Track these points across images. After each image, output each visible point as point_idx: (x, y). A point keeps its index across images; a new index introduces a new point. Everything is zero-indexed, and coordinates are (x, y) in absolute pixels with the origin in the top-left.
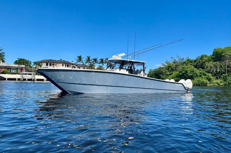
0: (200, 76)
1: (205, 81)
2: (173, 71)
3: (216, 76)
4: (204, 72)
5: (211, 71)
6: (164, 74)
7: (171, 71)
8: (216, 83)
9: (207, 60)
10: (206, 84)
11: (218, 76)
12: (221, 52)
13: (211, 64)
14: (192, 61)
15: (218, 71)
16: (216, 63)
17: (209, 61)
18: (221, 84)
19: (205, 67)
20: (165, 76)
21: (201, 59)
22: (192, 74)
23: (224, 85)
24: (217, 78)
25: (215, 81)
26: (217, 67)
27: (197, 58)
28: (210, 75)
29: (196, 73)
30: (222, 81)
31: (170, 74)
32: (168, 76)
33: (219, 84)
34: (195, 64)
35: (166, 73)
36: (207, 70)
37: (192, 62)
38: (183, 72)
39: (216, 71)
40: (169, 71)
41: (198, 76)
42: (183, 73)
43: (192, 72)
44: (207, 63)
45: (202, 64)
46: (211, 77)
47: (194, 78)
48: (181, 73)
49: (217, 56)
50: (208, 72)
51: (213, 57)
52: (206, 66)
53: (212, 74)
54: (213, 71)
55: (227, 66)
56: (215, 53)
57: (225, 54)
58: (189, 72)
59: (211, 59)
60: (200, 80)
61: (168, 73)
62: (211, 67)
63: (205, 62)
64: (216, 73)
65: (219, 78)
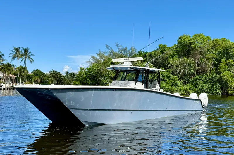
1: (170, 87)
3: (183, 79)
4: (167, 73)
5: (177, 72)
6: (106, 77)
9: (170, 55)
11: (186, 80)
12: (190, 43)
13: (175, 61)
14: (145, 55)
15: (187, 71)
16: (184, 60)
17: (173, 56)
19: (169, 66)
20: (107, 79)
24: (185, 83)
25: (182, 88)
26: (185, 66)
27: (156, 50)
28: (176, 78)
30: (192, 88)
33: (188, 92)
34: (153, 60)
35: (108, 74)
36: (171, 70)
39: (184, 72)
44: (171, 59)
45: (163, 61)
46: (177, 82)
49: (183, 49)
50: (173, 74)
51: (178, 49)
52: (171, 63)
53: (178, 77)
54: (180, 72)
55: (198, 64)
56: (180, 43)
57: (195, 45)
59: (175, 53)
60: (164, 87)
61: (113, 75)
62: (177, 66)
63: (167, 58)
64: (184, 75)
65: (188, 82)
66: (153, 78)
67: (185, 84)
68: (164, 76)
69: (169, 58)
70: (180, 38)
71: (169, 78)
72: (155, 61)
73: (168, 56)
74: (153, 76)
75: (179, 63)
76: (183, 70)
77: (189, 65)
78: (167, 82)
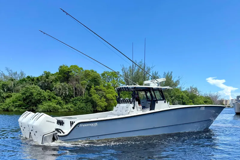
0: (50, 100)
1: (56, 106)
2: (10, 93)
3: (65, 99)
4: (52, 94)
5: (60, 94)
7: (7, 91)
8: (67, 108)
9: (54, 80)
10: (58, 109)
11: (67, 100)
12: (68, 71)
13: (58, 85)
15: (68, 94)
16: (65, 85)
17: (56, 80)
18: (72, 109)
21: (47, 77)
22: (39, 98)
23: (74, 110)
25: (65, 106)
26: (65, 89)
29: (44, 96)
31: (8, 97)
32: (4, 99)
33: (70, 110)
34: (40, 83)
36: (56, 92)
37: (33, 80)
38: (28, 94)
39: (66, 94)
40: (4, 92)
41: (46, 100)
42: (27, 96)
43: (40, 94)
44: (55, 83)
45: (48, 84)
46: (61, 102)
47: (42, 102)
48: (24, 96)
49: (64, 76)
50: (57, 95)
51: (60, 76)
52: (55, 87)
53: (61, 98)
54: (62, 94)
55: (75, 88)
57: (72, 74)
58: (35, 94)
60: (51, 105)
61: (5, 95)
62: (60, 89)
63: (51, 82)
64: (66, 96)
65: (69, 102)
66: (41, 98)
67: (67, 103)
68: (50, 97)
69: (53, 83)
70: (61, 67)
71: (54, 98)
72: (42, 84)
73: (52, 81)
74: (41, 96)
75: (61, 87)
76: (64, 92)
77: (69, 89)
78: (53, 102)
